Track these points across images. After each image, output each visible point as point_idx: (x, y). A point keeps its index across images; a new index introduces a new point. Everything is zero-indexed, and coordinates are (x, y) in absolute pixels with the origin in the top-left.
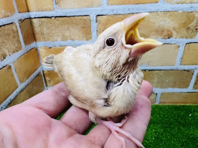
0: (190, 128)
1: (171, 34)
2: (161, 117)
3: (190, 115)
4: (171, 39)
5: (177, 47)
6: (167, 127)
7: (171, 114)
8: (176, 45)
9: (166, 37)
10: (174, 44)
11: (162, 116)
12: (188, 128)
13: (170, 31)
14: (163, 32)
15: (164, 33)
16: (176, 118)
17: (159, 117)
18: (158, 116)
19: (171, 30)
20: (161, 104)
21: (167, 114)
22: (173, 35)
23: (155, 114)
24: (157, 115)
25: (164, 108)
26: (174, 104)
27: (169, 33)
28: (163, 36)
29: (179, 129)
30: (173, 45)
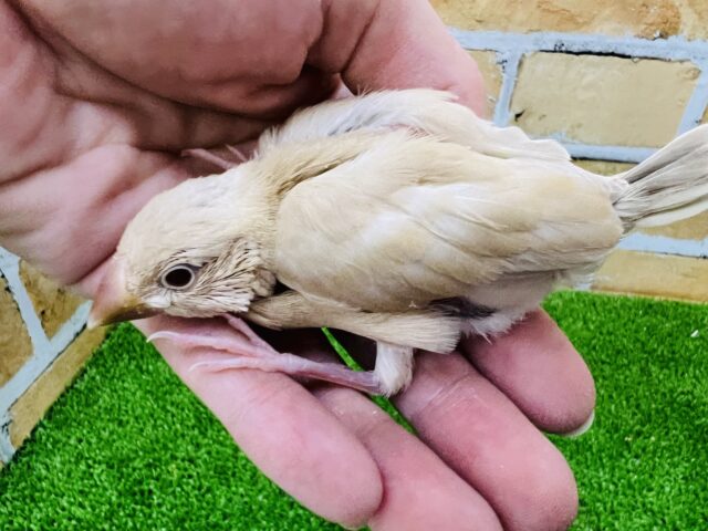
0: (683, 374)
1: (676, 20)
2: (588, 329)
3: (694, 334)
4: (672, 39)
5: (691, 75)
6: (603, 362)
7: (625, 324)
8: (686, 64)
9: (655, 31)
10: (681, 62)
11: (592, 327)
12: (677, 371)
13: (672, 6)
14: (644, 9)
15: (648, 12)
16: (642, 336)
17: (582, 330)
18: (580, 324)
19: (677, 4)
20: (597, 292)
21: (613, 321)
22: (681, 27)
23: (571, 320)
24: (574, 322)
25: (604, 304)
26: (643, 296)
27: (670, 13)
28: (643, 27)
29: (644, 371)
30: (678, 64)
